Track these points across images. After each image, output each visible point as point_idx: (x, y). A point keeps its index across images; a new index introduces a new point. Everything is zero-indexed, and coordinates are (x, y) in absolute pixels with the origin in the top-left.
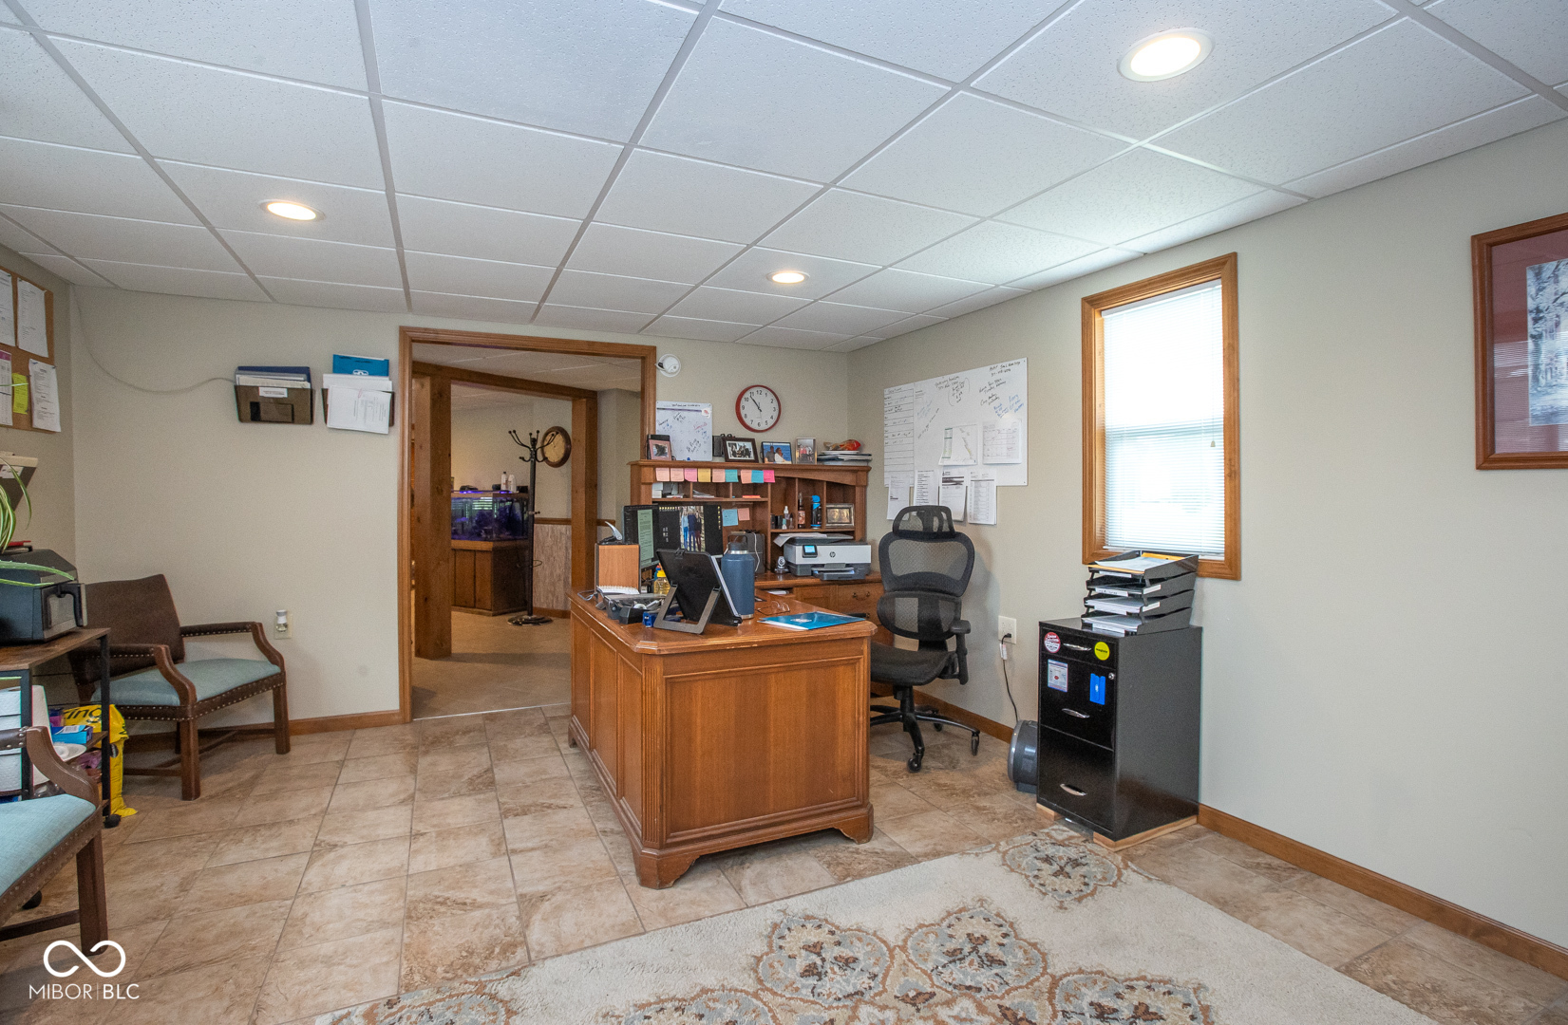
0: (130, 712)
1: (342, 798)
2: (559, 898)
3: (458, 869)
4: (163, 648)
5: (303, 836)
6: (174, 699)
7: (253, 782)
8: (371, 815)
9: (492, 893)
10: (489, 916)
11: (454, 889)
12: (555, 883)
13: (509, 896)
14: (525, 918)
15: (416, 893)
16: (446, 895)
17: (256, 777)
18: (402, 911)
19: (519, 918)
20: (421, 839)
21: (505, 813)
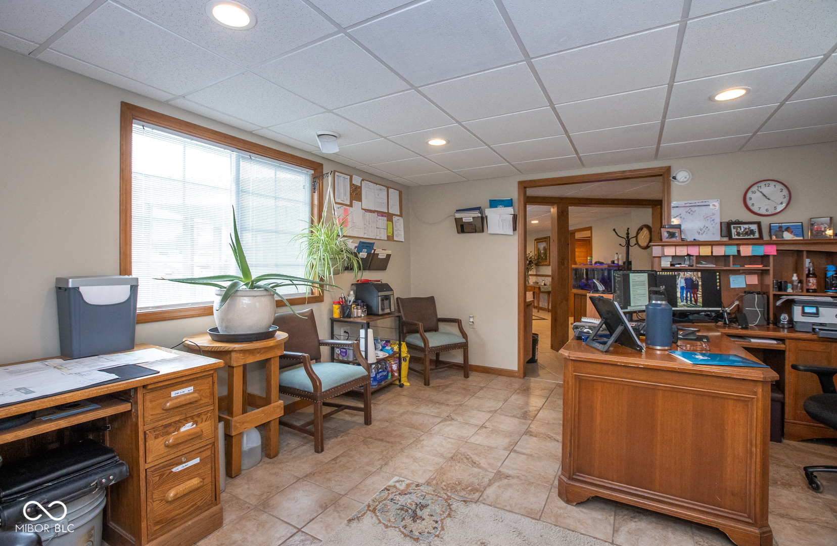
0: (409, 346)
1: (473, 402)
2: (514, 481)
3: (486, 448)
4: (420, 324)
5: (445, 411)
6: (422, 345)
7: (447, 386)
8: (475, 412)
9: (489, 464)
10: (480, 473)
11: (477, 455)
12: (518, 473)
13: (495, 469)
14: (492, 482)
15: (462, 450)
16: (472, 456)
17: (451, 384)
18: (452, 455)
19: (490, 480)
20: (484, 429)
21: (528, 433)
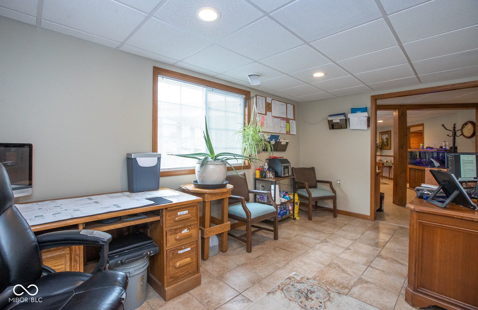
0: (300, 196)
1: (340, 232)
2: (372, 285)
3: (351, 262)
4: (306, 183)
5: (323, 236)
6: (308, 196)
7: (323, 221)
8: (342, 239)
9: (354, 272)
10: (348, 277)
11: (345, 266)
12: (374, 281)
13: (357, 276)
15: (335, 261)
16: (342, 266)
17: (325, 220)
18: (328, 263)
20: (349, 250)
21: (379, 256)
